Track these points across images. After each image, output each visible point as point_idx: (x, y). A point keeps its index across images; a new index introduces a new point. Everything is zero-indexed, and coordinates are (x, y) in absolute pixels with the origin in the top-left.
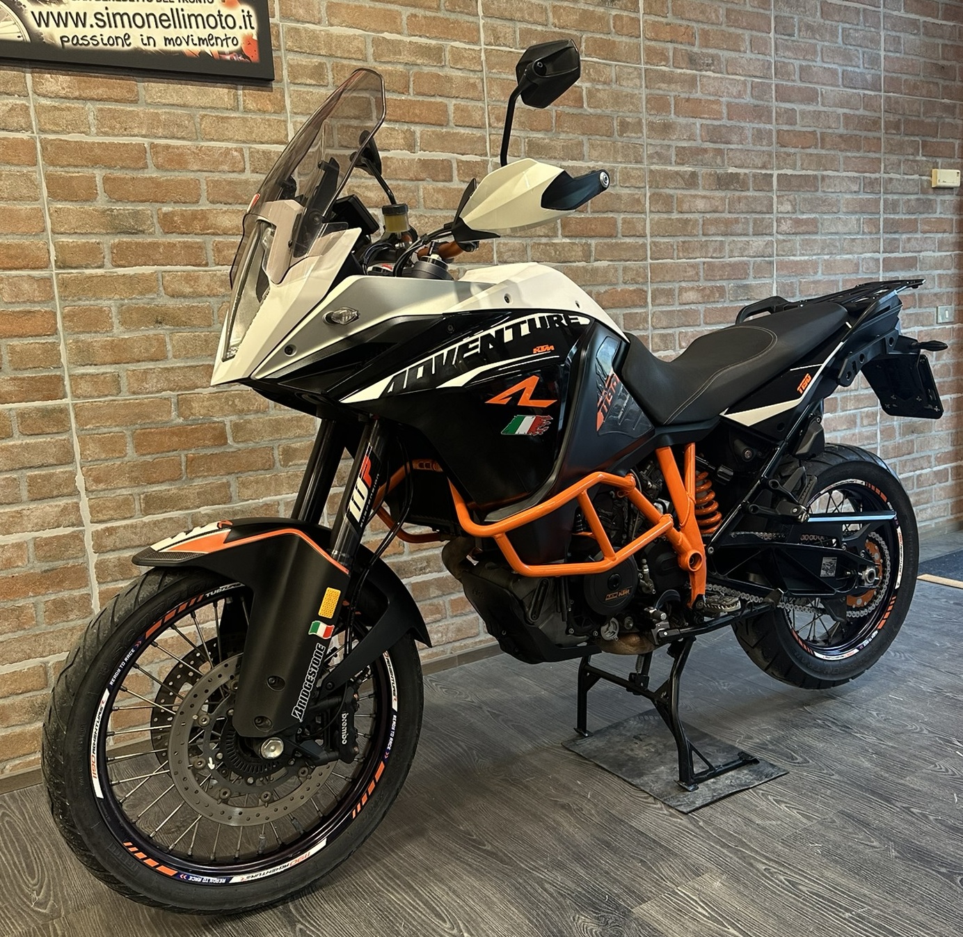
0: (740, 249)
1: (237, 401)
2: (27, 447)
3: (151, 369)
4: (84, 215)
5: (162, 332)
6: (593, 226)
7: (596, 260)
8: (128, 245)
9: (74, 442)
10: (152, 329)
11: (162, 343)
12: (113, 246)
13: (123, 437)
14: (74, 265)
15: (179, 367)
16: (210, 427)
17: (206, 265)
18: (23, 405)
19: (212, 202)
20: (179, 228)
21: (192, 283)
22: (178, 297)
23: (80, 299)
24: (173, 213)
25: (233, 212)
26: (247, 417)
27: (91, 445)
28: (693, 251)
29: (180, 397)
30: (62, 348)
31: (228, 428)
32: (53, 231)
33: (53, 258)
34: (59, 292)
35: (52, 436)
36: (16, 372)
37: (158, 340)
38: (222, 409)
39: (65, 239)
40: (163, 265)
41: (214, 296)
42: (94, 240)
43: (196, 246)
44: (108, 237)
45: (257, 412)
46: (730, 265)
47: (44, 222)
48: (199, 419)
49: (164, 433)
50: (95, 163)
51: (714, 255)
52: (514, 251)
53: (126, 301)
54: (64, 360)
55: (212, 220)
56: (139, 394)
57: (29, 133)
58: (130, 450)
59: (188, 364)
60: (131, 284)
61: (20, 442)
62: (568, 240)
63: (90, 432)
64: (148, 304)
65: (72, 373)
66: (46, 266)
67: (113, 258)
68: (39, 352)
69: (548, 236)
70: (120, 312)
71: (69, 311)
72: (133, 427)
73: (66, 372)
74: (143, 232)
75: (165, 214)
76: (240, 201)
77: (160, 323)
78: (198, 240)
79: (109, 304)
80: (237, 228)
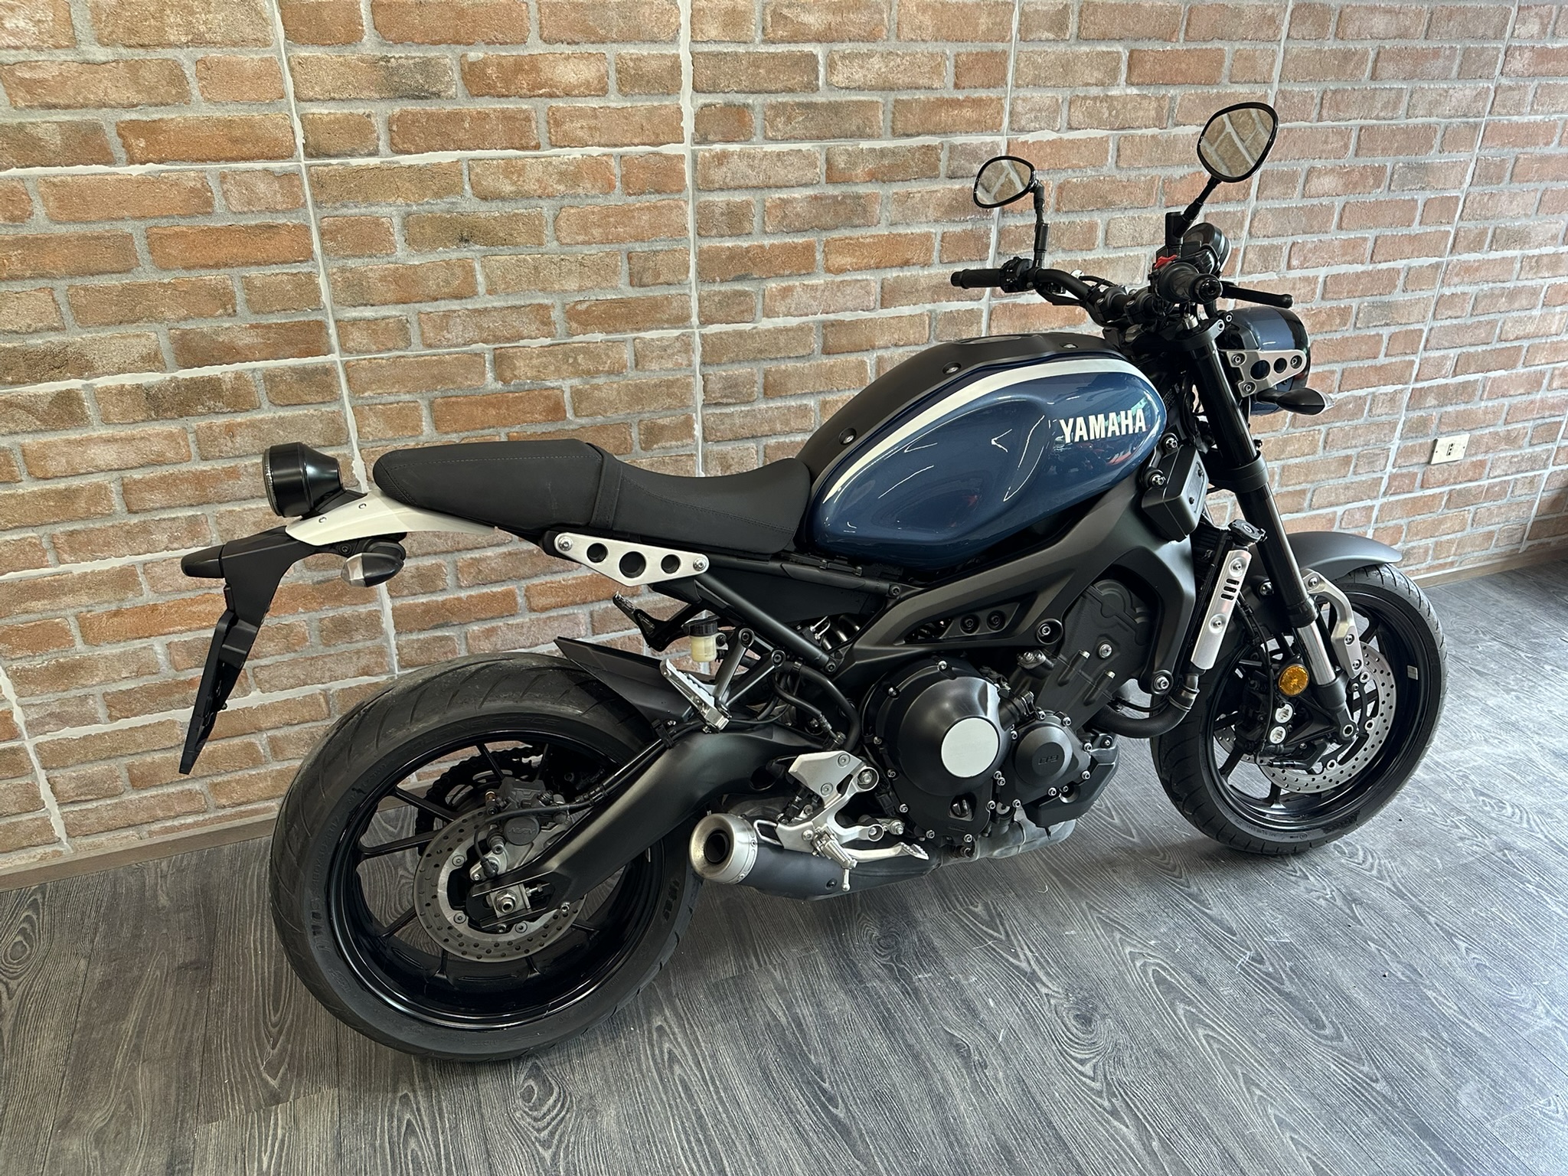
0: (1430, 103)
1: (580, 358)
2: (281, 423)
3: (455, 311)
4: (344, 69)
5: (469, 254)
6: (1183, 66)
7: (1176, 125)
8: (415, 118)
9: (348, 416)
10: (453, 250)
11: (470, 272)
12: (392, 120)
13: (416, 409)
14: (332, 152)
15: (495, 309)
16: (541, 395)
17: (537, 147)
18: (272, 364)
19: (548, 41)
20: (495, 87)
21: (515, 178)
22: (492, 199)
23: (345, 206)
24: (485, 63)
25: (582, 57)
26: (595, 381)
27: (372, 420)
28: (1348, 106)
29: (498, 352)
30: (322, 281)
31: (567, 396)
32: (298, 98)
33: (300, 141)
34: (313, 195)
35: (316, 407)
36: (258, 317)
37: (464, 266)
38: (558, 370)
39: (316, 110)
40: (470, 149)
41: (549, 197)
42: (361, 111)
43: (522, 116)
44: (382, 105)
45: (610, 373)
46: (1406, 131)
47: (282, 81)
48: (525, 383)
49: (477, 404)
51: (1382, 114)
52: (1040, 110)
53: (415, 208)
54: (325, 297)
55: (546, 73)
56: (438, 347)
58: (426, 426)
59: (510, 304)
60: (421, 181)
61: (271, 415)
62: (1134, 91)
63: (370, 402)
64: (448, 212)
65: (339, 317)
66: (290, 155)
67: (392, 139)
68: (289, 287)
69: (1103, 84)
70: (405, 225)
71: (329, 225)
72: (430, 395)
73: (330, 315)
74: (437, 95)
75: (474, 63)
76: (593, 38)
77: (467, 241)
78: (525, 107)
79: (390, 212)
80: (588, 84)
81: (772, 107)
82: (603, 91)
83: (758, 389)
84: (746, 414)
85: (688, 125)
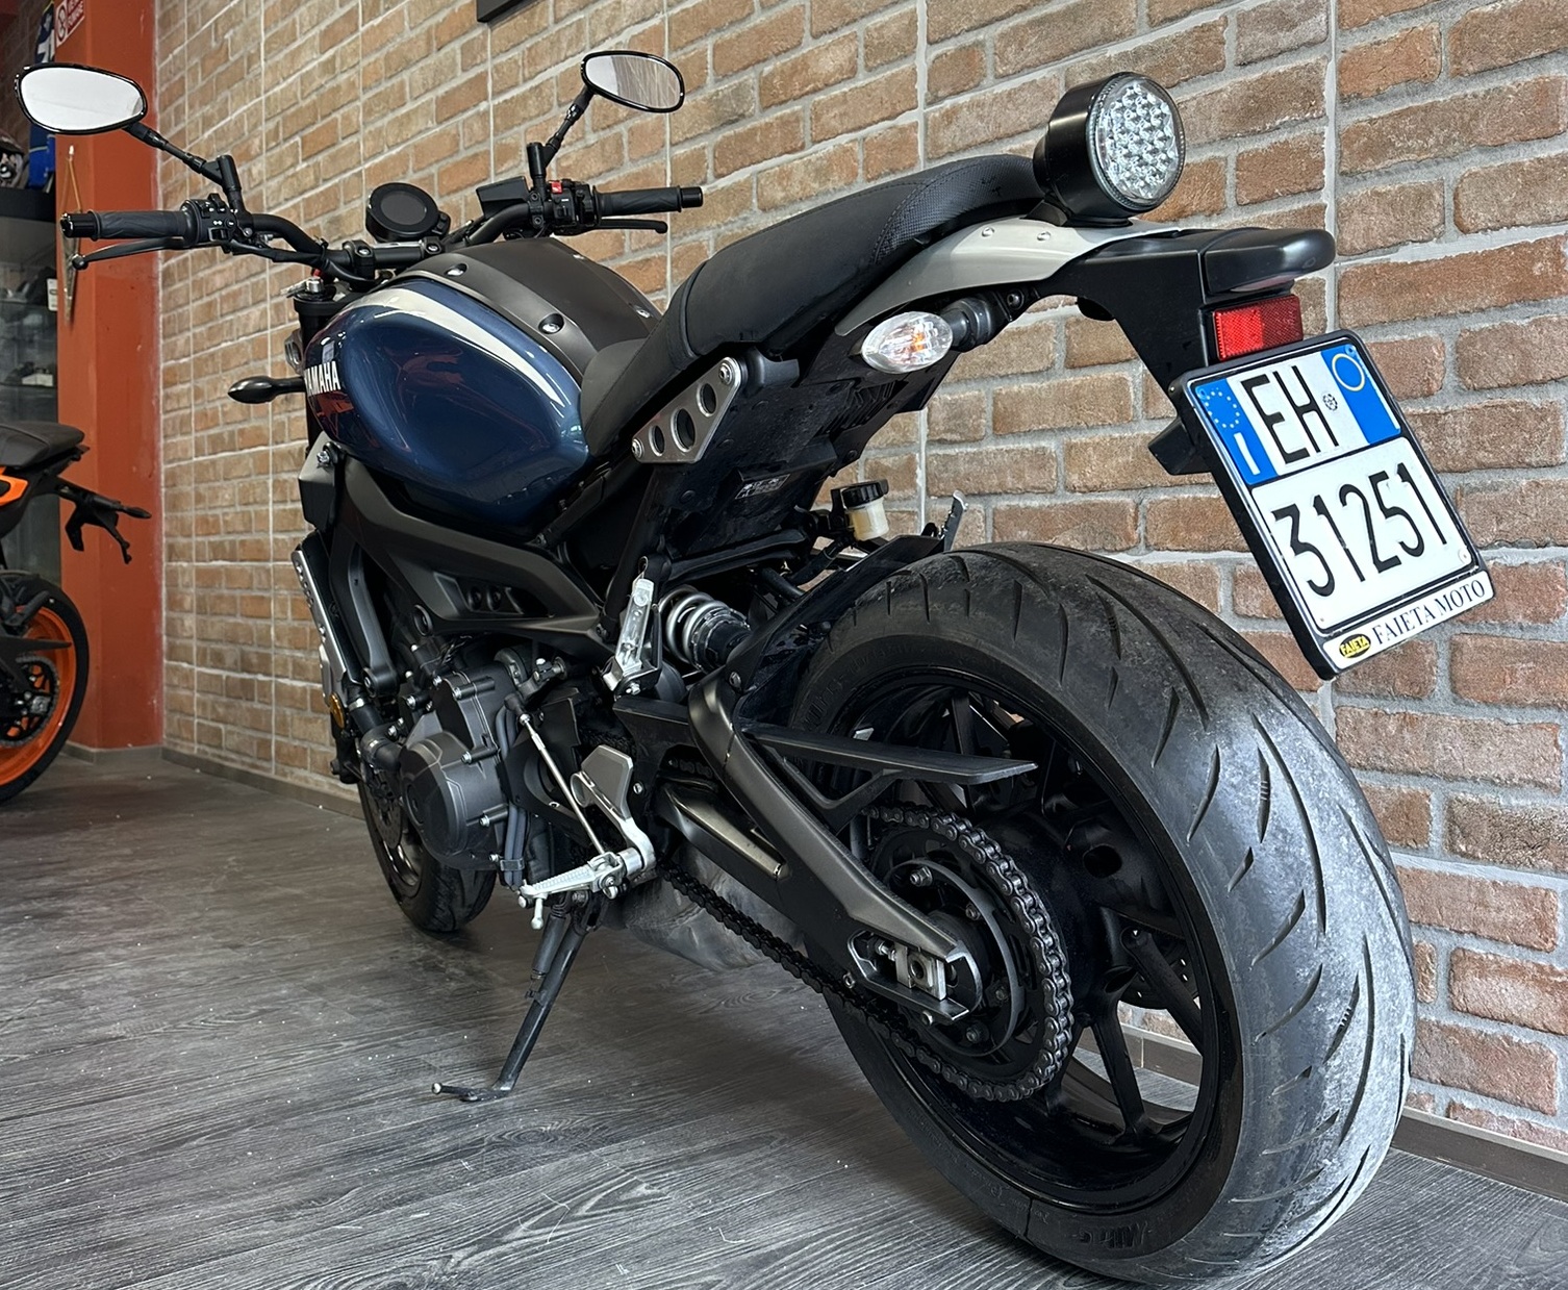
4: (693, 111)
8: (728, 140)
12: (718, 147)
17: (802, 148)
19: (815, 37)
20: (778, 94)
21: (785, 182)
22: (770, 208)
24: (772, 74)
25: (839, 42)
32: (672, 145)
33: (668, 180)
39: (680, 151)
40: (759, 162)
41: (807, 198)
42: (699, 144)
43: (793, 119)
44: (712, 136)
47: (665, 133)
50: (707, 29)
53: (722, 227)
55: (813, 67)
57: (661, 16)
60: (727, 200)
64: (742, 227)
67: (715, 164)
74: (742, 116)
75: (766, 78)
76: (847, 20)
78: (797, 108)
80: (840, 69)
81: (1003, 36)
82: (852, 73)
83: (986, 421)
84: (973, 458)
85: (921, 86)
